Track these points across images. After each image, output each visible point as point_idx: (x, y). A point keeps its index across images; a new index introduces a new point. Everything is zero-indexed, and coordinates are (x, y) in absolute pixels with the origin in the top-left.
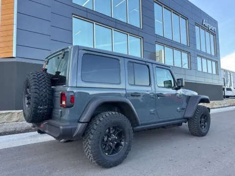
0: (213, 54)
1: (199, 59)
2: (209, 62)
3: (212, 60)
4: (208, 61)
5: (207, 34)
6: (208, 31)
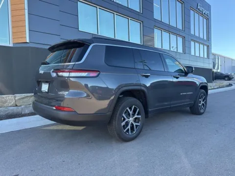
0: (205, 38)
1: (192, 43)
3: (204, 45)
4: (200, 45)
5: (201, 18)
6: (202, 15)
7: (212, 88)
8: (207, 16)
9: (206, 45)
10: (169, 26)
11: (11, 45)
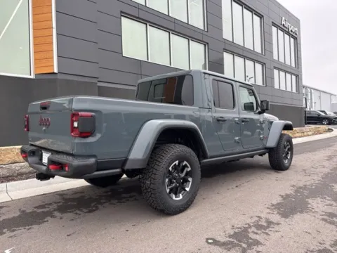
0: (293, 65)
1: (276, 72)
2: (288, 76)
3: (291, 74)
4: (287, 74)
6: (288, 33)
7: (305, 134)
8: (294, 35)
9: (294, 74)
10: (243, 48)
11: (33, 76)
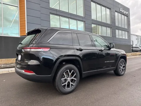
0: (126, 27)
1: (117, 31)
2: (123, 32)
5: (123, 16)
8: (127, 15)
10: (101, 22)
